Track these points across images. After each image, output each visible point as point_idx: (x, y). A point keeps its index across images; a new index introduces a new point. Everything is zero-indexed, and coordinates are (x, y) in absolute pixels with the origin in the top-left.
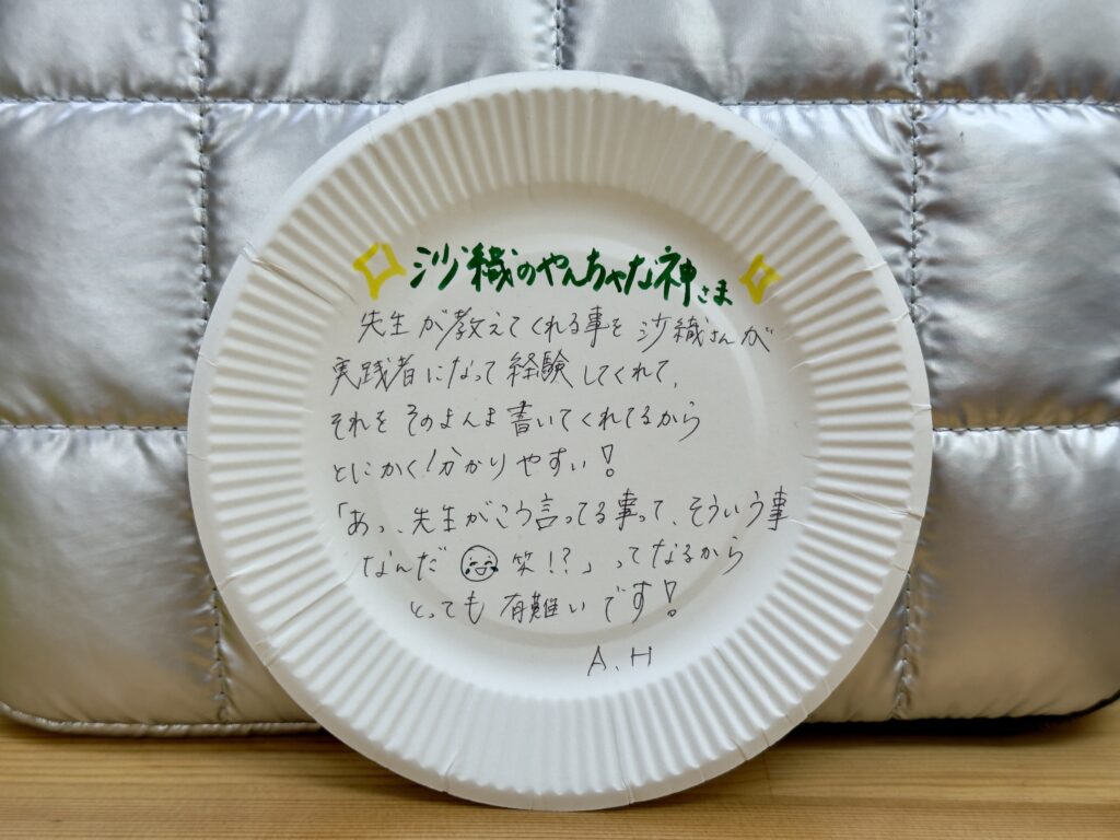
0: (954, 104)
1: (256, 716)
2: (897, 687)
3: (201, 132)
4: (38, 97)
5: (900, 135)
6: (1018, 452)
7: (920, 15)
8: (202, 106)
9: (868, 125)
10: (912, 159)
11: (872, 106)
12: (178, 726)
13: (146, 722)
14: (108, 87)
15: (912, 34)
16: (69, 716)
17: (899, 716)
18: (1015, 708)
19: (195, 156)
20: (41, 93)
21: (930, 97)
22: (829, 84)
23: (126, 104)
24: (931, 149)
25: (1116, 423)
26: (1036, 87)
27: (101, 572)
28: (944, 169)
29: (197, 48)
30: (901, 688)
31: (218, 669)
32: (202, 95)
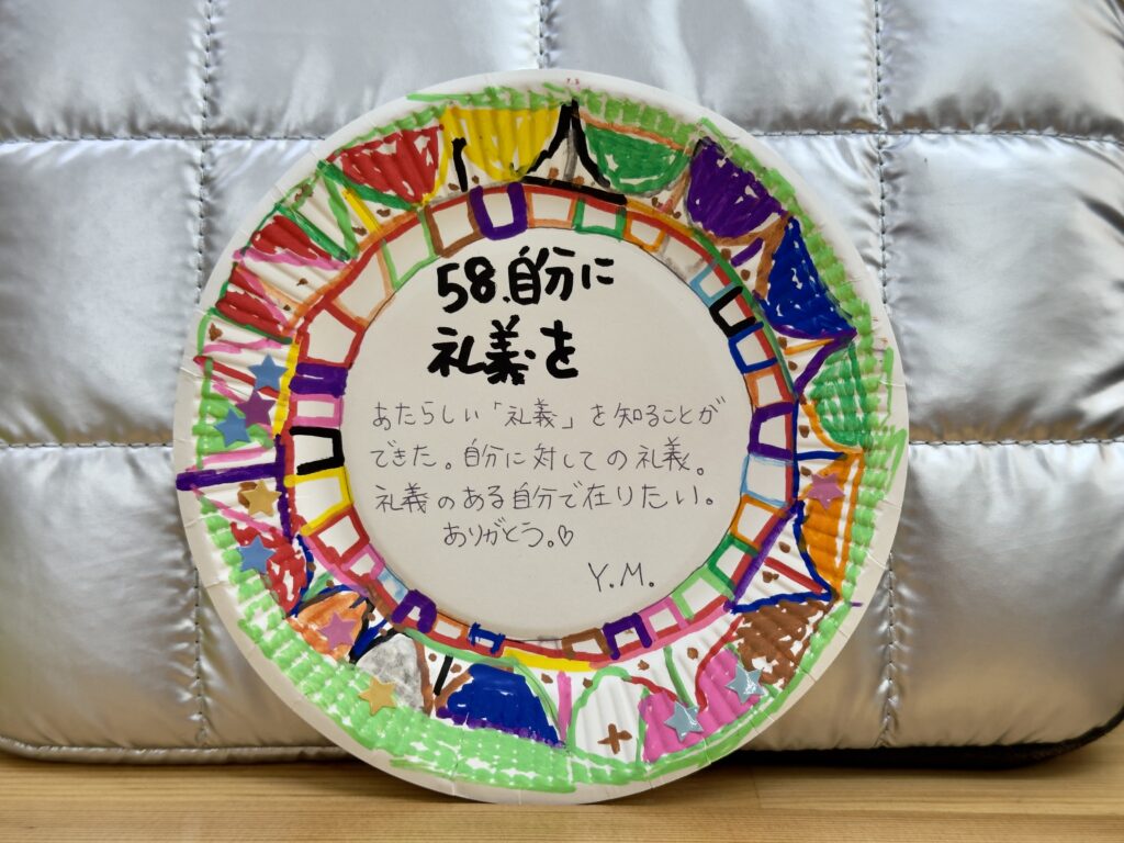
0: (917, 134)
1: (232, 739)
2: (883, 710)
3: (202, 166)
4: (50, 136)
5: (867, 162)
6: (994, 465)
7: (881, 55)
8: (204, 143)
9: (837, 153)
10: (879, 184)
11: (839, 137)
12: (156, 751)
13: (125, 744)
14: (115, 126)
15: (876, 71)
16: (48, 739)
17: (888, 743)
18: (1005, 735)
19: (196, 189)
20: (54, 133)
21: (894, 128)
22: (797, 116)
23: (133, 141)
24: (897, 175)
25: (1093, 440)
26: (997, 117)
27: (85, 587)
28: (911, 193)
29: (202, 91)
30: (888, 711)
31: (197, 688)
32: (204, 133)
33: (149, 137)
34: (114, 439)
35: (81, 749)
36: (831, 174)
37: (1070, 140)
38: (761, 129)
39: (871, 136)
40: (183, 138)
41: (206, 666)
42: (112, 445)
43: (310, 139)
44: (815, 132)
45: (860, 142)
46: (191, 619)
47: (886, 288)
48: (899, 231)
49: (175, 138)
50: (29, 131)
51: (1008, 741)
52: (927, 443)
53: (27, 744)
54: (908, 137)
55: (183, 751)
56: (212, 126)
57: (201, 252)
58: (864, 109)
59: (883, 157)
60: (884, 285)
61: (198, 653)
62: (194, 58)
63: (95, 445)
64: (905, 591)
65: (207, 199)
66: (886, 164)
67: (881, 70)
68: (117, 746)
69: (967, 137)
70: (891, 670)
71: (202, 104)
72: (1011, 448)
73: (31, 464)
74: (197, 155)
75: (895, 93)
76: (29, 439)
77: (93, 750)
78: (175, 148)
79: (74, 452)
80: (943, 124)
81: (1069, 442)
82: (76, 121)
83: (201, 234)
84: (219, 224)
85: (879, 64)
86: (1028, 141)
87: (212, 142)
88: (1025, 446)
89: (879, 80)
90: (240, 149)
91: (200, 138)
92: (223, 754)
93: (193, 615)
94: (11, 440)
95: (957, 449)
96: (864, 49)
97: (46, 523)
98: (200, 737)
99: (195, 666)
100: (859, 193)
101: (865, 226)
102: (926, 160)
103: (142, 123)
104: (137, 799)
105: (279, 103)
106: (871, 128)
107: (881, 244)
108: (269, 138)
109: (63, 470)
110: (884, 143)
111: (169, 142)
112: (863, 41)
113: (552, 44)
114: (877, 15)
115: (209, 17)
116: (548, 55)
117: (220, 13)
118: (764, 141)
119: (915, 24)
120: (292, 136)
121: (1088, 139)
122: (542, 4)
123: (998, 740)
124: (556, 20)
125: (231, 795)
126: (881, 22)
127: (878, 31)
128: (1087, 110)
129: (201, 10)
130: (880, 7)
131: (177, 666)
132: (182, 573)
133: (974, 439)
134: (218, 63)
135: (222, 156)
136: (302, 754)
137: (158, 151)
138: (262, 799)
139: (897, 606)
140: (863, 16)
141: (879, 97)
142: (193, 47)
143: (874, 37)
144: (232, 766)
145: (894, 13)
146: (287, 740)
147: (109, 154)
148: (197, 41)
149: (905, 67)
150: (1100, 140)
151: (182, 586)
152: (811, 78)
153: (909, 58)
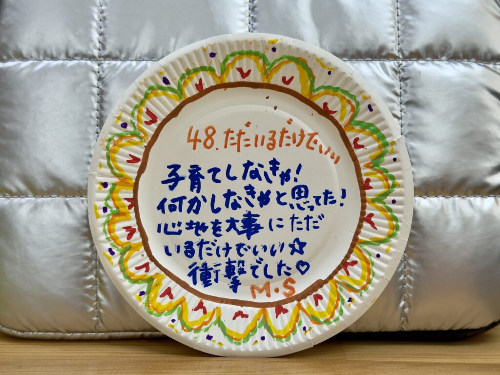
0: (416, 61)
1: (112, 328)
2: (402, 314)
3: (99, 72)
4: (30, 59)
5: (394, 73)
6: (450, 206)
7: (400, 26)
8: (99, 62)
9: (381, 69)
10: (399, 83)
11: (382, 61)
12: (77, 334)
13: (63, 331)
14: (59, 54)
15: (397, 33)
16: (28, 328)
17: (403, 329)
18: (455, 325)
19: (95, 82)
20: (31, 57)
21: (406, 58)
22: (363, 52)
23: (67, 61)
24: (407, 79)
25: (492, 195)
26: (450, 54)
27: (46, 260)
28: (412, 87)
29: (98, 39)
30: (403, 315)
31: (96, 305)
32: (99, 58)
33: (74, 60)
34: (59, 194)
35: (42, 333)
36: (378, 78)
37: (482, 64)
38: (347, 57)
39: (395, 62)
40: (89, 60)
41: (100, 295)
42: (58, 197)
43: (146, 60)
44: (371, 59)
45: (390, 64)
46: (94, 274)
47: (402, 128)
48: (408, 103)
49: (87, 60)
50: (20, 56)
51: (455, 328)
52: (421, 197)
53: (18, 331)
54: (412, 62)
55: (89, 334)
56: (103, 55)
57: (98, 111)
58: (392, 50)
59: (401, 71)
60: (402, 127)
61: (96, 290)
62: (94, 24)
63: (50, 197)
64: (411, 262)
65: (101, 87)
66: (402, 74)
67: (400, 32)
68: (59, 331)
69: (437, 62)
70: (405, 297)
71: (98, 45)
72: (457, 199)
73: (21, 205)
74: (96, 67)
75: (405, 43)
76: (20, 194)
77: (48, 333)
78: (86, 64)
79: (41, 200)
80: (427, 56)
81: (482, 196)
82: (42, 52)
83: (98, 103)
84: (106, 98)
85: (398, 30)
86: (464, 64)
87: (103, 62)
88: (463, 198)
89: (399, 37)
90: (115, 65)
91: (97, 60)
92: (106, 335)
93: (95, 273)
94: (12, 194)
95: (434, 200)
96: (392, 23)
97: (28, 231)
98: (97, 327)
99: (95, 295)
100: (390, 86)
101: (392, 101)
102: (420, 72)
103: (71, 53)
104: (67, 355)
105: (133, 44)
106: (395, 58)
107: (400, 109)
108: (128, 60)
109: (36, 207)
110: (401, 64)
111: (83, 62)
112: (391, 20)
113: (254, 20)
114: (398, 8)
115: (101, 6)
116: (252, 25)
117: (106, 5)
118: (348, 64)
119: (413, 12)
120: (139, 59)
121: (490, 64)
122: (250, 2)
123: (452, 328)
124: (256, 9)
125: (110, 353)
126: (399, 11)
127: (398, 15)
128: (489, 51)
129: (98, 3)
130: (399, 5)
131: (87, 295)
132: (89, 254)
133: (441, 195)
134: (105, 27)
135: (107, 68)
136: (142, 335)
137: (78, 65)
138: (124, 355)
139: (408, 268)
140: (391, 9)
141: (399, 44)
142: (93, 19)
143: (396, 18)
144: (111, 341)
145: (405, 8)
146: (136, 328)
147: (57, 67)
148: (96, 17)
149: (410, 31)
150: (495, 64)
151: (89, 259)
152: (370, 36)
153: (411, 27)
